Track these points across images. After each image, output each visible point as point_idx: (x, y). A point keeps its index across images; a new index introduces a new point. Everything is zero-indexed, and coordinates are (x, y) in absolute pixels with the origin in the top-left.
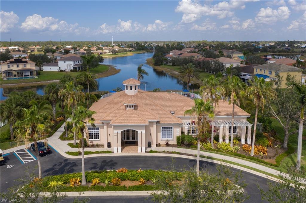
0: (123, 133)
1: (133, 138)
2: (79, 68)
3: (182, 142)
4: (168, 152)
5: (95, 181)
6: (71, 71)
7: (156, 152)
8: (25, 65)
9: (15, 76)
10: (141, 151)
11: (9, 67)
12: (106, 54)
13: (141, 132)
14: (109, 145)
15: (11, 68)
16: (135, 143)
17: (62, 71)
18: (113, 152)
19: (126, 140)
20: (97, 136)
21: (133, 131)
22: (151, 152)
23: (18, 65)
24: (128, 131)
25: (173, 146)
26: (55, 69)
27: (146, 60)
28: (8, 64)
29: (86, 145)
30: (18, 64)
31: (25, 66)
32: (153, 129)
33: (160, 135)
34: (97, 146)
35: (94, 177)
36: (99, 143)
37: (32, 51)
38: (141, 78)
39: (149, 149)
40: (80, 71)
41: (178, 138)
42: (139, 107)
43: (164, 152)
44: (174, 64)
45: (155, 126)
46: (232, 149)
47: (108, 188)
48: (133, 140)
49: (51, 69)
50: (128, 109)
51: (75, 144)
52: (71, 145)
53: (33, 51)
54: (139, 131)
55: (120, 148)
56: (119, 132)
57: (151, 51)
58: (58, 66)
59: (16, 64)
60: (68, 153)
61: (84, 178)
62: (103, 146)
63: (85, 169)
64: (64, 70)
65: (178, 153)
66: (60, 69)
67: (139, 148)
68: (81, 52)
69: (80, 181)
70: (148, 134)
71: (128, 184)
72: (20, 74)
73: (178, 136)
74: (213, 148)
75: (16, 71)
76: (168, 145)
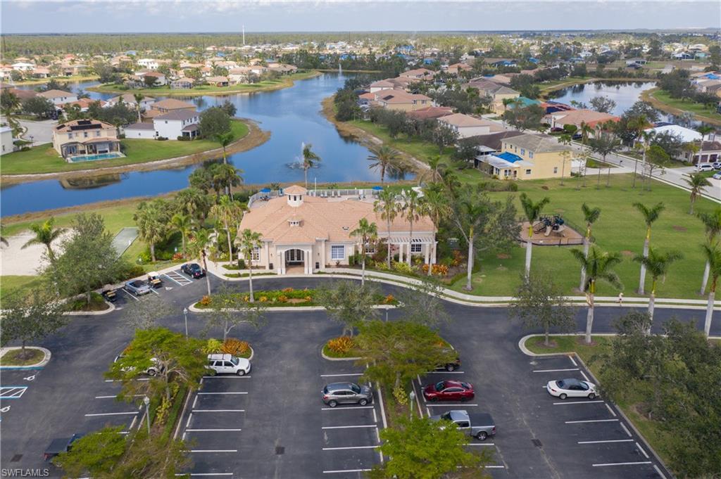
0: (287, 253)
1: (299, 259)
2: (193, 133)
3: (354, 262)
4: (338, 273)
5: (262, 299)
6: (179, 139)
7: (325, 273)
8: (98, 132)
9: (83, 152)
10: (308, 271)
11: (70, 137)
12: (235, 84)
13: (307, 251)
14: (271, 267)
15: (75, 139)
16: (301, 264)
17: (161, 139)
18: (276, 274)
19: (290, 261)
20: (256, 258)
21: (298, 251)
22: (319, 273)
23: (86, 133)
24: (292, 251)
25: (345, 266)
26: (148, 135)
27: (322, 104)
28: (68, 131)
29: (245, 267)
30: (86, 131)
31: (98, 134)
32: (322, 248)
33: (330, 254)
34: (257, 267)
35: (262, 295)
36: (259, 264)
37: (68, 74)
38: (309, 166)
39: (317, 271)
40: (195, 138)
41: (351, 258)
42: (305, 223)
43: (334, 273)
44: (374, 120)
45: (323, 245)
46: (410, 270)
47: (275, 305)
48: (299, 261)
49: (140, 134)
50: (292, 225)
51: (231, 266)
52: (227, 267)
53: (70, 74)
54: (306, 252)
55: (284, 269)
56: (283, 252)
57: (333, 70)
58: (154, 130)
59: (82, 131)
60: (226, 275)
61: (252, 296)
62: (264, 267)
63: (254, 289)
64: (164, 136)
65: (349, 274)
66: (158, 135)
67: (306, 269)
68: (182, 83)
69: (249, 299)
70: (316, 253)
71: (294, 301)
72: (91, 148)
73: (351, 255)
74: (389, 268)
75: (84, 144)
76: (338, 265)
